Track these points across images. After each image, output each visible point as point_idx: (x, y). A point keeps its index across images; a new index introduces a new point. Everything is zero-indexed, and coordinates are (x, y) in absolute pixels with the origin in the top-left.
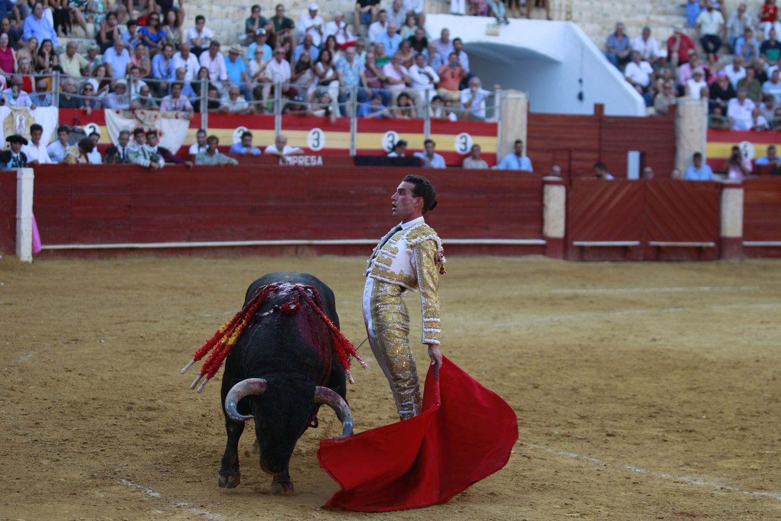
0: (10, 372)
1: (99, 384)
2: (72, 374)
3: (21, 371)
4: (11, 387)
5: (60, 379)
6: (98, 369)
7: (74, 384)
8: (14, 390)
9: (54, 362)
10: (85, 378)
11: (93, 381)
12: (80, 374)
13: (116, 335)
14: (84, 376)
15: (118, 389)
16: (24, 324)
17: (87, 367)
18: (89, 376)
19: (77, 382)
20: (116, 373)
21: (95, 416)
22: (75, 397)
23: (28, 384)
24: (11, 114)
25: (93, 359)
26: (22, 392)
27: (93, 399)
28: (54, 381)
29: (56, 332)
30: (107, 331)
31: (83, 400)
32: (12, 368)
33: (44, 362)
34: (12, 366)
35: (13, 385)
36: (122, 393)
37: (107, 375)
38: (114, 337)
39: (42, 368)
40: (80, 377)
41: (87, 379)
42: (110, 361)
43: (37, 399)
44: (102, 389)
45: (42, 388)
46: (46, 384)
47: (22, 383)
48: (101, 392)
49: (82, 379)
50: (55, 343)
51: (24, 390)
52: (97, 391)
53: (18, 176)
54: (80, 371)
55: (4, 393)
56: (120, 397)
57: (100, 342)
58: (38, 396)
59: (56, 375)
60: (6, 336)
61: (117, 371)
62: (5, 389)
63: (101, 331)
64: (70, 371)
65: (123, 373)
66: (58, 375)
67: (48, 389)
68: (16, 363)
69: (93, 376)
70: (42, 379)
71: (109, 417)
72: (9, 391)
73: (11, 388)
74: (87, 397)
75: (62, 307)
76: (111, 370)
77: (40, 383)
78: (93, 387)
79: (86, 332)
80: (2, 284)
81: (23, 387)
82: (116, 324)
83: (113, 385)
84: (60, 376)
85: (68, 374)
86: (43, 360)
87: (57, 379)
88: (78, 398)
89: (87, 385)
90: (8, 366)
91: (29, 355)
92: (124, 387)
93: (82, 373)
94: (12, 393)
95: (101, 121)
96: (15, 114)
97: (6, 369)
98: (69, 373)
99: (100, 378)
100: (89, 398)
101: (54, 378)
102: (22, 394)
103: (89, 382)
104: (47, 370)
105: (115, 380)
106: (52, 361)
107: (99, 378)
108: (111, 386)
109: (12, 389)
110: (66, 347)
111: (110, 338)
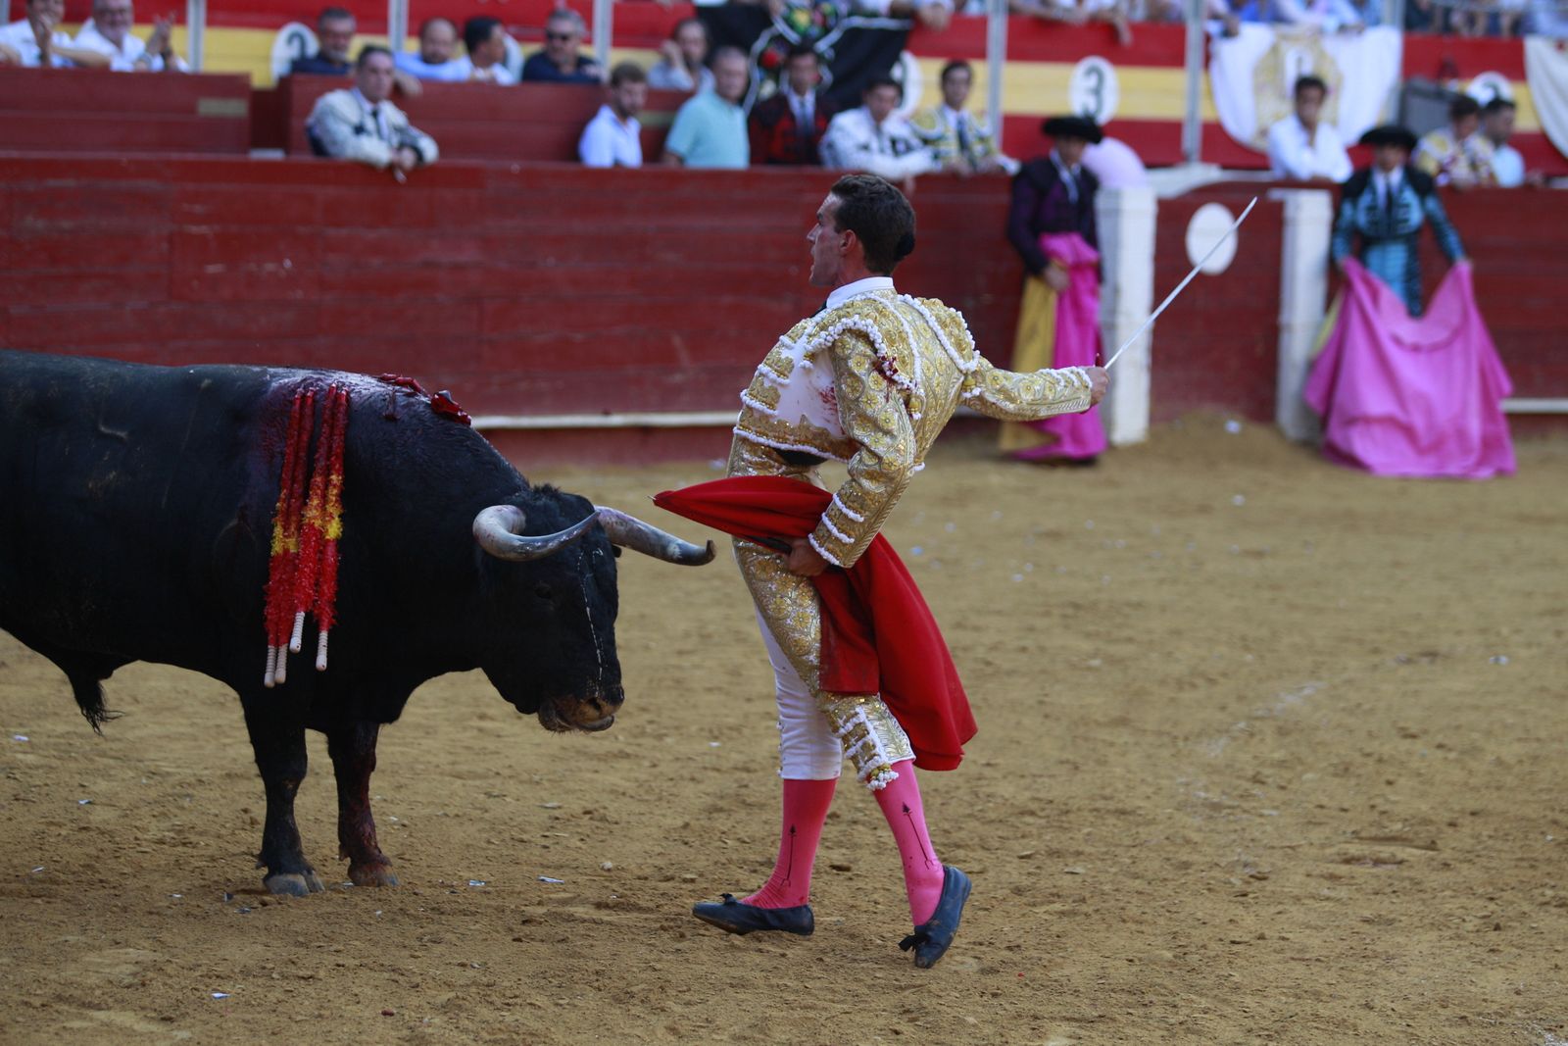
0: (1252, 735)
1: (1490, 773)
2: (1418, 746)
3: (1282, 732)
4: (1250, 773)
5: (1385, 757)
6: (1489, 733)
7: (1422, 771)
8: (1263, 783)
9: (1372, 711)
10: (1452, 755)
11: (1473, 764)
12: (1440, 746)
13: (1539, 645)
14: (1450, 750)
15: (1541, 790)
16: (1292, 607)
17: (1458, 727)
18: (1463, 752)
19: (1429, 766)
20: (1535, 745)
21: (1476, 860)
22: (1424, 807)
23: (1299, 768)
24: (1275, 50)
25: (1476, 708)
26: (1283, 788)
27: (1473, 814)
28: (1370, 761)
29: (1379, 631)
30: (1517, 631)
31: (1446, 814)
32: (1258, 724)
33: (1343, 710)
34: (1257, 718)
35: (1259, 769)
36: (1550, 800)
37: (1511, 751)
38: (1534, 651)
39: (1339, 726)
40: (1440, 754)
41: (1457, 761)
42: (1523, 713)
43: (1321, 807)
44: (1498, 788)
45: (1337, 780)
46: (1346, 770)
47: (1281, 764)
48: (1495, 794)
49: (1446, 759)
50: (1376, 659)
51: (1290, 781)
52: (1483, 791)
53: (1290, 212)
54: (1440, 738)
55: (1236, 788)
56: (1545, 809)
57: (1497, 660)
58: (1325, 801)
59: (1374, 746)
60: (1244, 638)
61: (1538, 740)
62: (1239, 777)
63: (1498, 634)
64: (1413, 736)
65: (1556, 746)
66: (1382, 744)
67: (1353, 782)
68: (1270, 710)
69: (1473, 751)
70: (1338, 755)
71: (1513, 863)
72: (1247, 785)
73: (1254, 777)
74: (1457, 807)
75: (1397, 564)
76: (1524, 736)
77: (1331, 765)
78: (1472, 781)
79: (1459, 633)
80: (1239, 499)
81: (1287, 774)
82: (1543, 614)
83: (1528, 777)
84: (1386, 750)
85: (1406, 744)
86: (1342, 705)
87: (1376, 756)
88: (1432, 808)
89: (1458, 775)
90: (1251, 718)
91: (1307, 692)
92: (1557, 784)
93: (1446, 742)
94: (1257, 790)
95: (1515, 67)
96: (1284, 46)
97: (1242, 725)
98: (1409, 741)
99: (1493, 758)
100: (1462, 812)
101: (1369, 755)
102: (1283, 792)
103: (1463, 768)
104: (1351, 731)
105: (1532, 764)
106: (1366, 707)
107: (1490, 757)
108: (1522, 780)
109: (1257, 780)
110: (1404, 671)
111: (1524, 653)
